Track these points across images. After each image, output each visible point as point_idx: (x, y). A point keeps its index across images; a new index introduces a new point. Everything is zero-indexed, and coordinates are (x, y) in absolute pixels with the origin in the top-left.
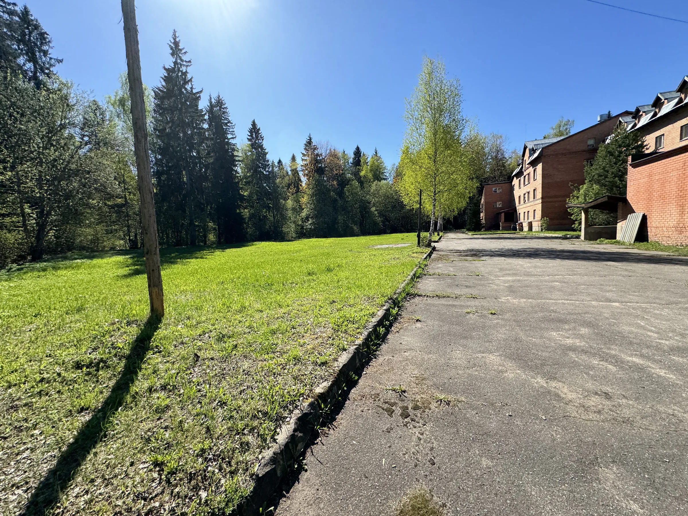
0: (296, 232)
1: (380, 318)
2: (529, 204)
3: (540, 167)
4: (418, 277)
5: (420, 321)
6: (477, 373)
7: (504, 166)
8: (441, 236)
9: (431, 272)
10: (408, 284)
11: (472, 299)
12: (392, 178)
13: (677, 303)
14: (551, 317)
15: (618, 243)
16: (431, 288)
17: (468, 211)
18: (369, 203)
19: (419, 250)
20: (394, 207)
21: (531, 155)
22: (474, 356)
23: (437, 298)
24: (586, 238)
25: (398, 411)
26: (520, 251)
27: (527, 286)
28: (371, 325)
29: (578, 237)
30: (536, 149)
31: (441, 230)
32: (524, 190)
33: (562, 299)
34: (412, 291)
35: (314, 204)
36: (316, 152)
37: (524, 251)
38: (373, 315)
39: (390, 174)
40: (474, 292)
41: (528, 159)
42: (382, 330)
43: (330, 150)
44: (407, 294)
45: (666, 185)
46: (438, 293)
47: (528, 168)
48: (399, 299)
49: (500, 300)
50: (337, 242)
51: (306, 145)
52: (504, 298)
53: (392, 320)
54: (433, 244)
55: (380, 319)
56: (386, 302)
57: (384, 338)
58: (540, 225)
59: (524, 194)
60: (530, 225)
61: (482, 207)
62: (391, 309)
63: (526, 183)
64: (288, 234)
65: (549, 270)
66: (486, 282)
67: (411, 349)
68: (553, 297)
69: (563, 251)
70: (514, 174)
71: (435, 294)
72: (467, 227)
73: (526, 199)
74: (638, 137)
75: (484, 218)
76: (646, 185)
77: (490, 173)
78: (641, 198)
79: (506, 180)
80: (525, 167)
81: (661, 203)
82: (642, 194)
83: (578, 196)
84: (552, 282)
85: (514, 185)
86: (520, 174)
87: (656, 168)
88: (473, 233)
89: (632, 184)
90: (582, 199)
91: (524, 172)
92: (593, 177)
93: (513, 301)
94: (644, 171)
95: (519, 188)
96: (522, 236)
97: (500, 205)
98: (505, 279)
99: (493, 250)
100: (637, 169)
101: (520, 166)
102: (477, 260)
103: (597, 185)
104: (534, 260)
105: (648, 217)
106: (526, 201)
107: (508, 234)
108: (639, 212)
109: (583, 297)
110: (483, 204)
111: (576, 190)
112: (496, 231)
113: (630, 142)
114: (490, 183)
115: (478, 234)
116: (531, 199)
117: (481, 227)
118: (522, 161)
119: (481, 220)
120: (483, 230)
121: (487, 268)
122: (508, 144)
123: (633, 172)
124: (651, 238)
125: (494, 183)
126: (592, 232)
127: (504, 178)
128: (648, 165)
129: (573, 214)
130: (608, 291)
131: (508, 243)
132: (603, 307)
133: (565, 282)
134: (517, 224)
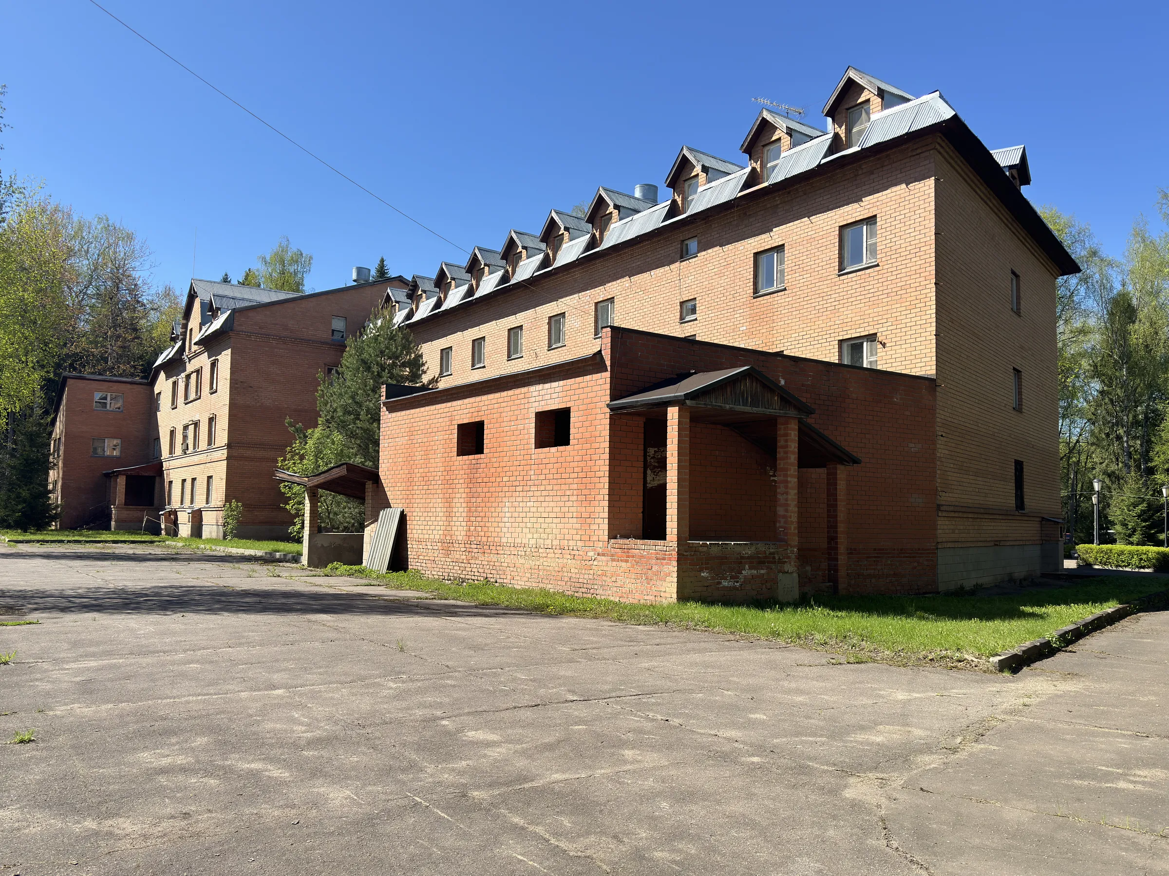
2: (196, 459)
3: (225, 359)
7: (135, 330)
14: (152, 729)
21: (205, 320)
24: (309, 562)
26: (146, 595)
29: (296, 559)
30: (218, 309)
32: (186, 414)
33: (188, 696)
37: (157, 594)
41: (197, 330)
45: (431, 456)
47: (197, 355)
58: (221, 521)
59: (186, 428)
60: (197, 518)
61: (57, 450)
63: (192, 396)
65: (192, 638)
68: (175, 692)
69: (246, 593)
70: (159, 362)
73: (190, 441)
74: (410, 343)
75: (62, 486)
76: (405, 451)
77: (91, 342)
78: (399, 476)
79: (138, 375)
80: (190, 349)
81: (423, 492)
82: (399, 468)
83: (303, 454)
84: (185, 664)
85: (160, 393)
86: (174, 366)
87: (418, 419)
88: (15, 538)
89: (386, 445)
90: (308, 463)
91: (187, 364)
92: (333, 412)
93: (83, 710)
94: (403, 422)
95: (174, 406)
96: (170, 551)
97: (114, 449)
98: (80, 666)
99: (70, 593)
100: (394, 415)
101: (176, 343)
102: (10, 623)
103: (341, 433)
104: (169, 617)
105: (408, 518)
106: (187, 449)
107: (132, 545)
108: (396, 505)
109: (230, 687)
110: (60, 439)
111: (300, 438)
112: (97, 534)
113: (397, 349)
114: (86, 375)
115: (33, 541)
116: (203, 444)
117: (47, 517)
118: (184, 330)
119: (50, 492)
120: (53, 528)
121: (38, 642)
122: (147, 266)
123: (388, 420)
124: (412, 564)
125: (100, 377)
126: (325, 546)
127: (134, 367)
128: (408, 412)
129: (290, 498)
130: (279, 671)
131: (122, 574)
132: (254, 700)
133: (212, 662)
134: (162, 515)
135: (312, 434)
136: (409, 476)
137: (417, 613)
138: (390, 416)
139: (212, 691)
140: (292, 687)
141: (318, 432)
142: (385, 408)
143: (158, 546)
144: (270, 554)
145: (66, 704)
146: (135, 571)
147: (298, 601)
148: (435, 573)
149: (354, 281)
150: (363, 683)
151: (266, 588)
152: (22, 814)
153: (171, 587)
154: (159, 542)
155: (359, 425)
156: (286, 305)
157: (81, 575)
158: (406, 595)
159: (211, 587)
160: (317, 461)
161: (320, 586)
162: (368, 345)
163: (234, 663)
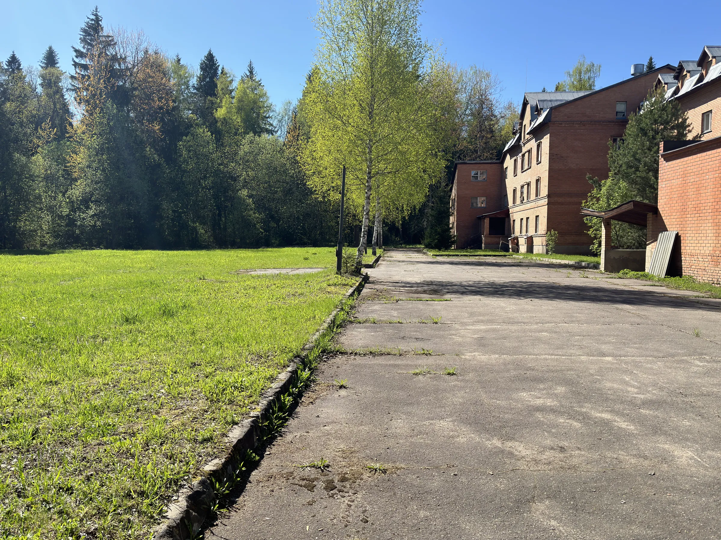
0: (55, 234)
1: (283, 382)
2: (528, 206)
3: (546, 141)
4: (340, 326)
5: (345, 387)
6: (422, 441)
7: (492, 131)
8: (380, 257)
9: (361, 317)
10: (324, 335)
11: (424, 356)
12: (285, 129)
13: (673, 356)
14: (525, 376)
15: (646, 276)
16: (361, 343)
17: (428, 211)
18: (235, 179)
19: (340, 279)
20: (288, 192)
21: (534, 118)
22: (420, 423)
23: (371, 357)
24: (606, 269)
25: (320, 485)
26: (507, 286)
27: (505, 338)
28: (270, 393)
29: (596, 266)
30: (541, 109)
31: (377, 244)
32: (523, 178)
33: (545, 354)
34: (331, 346)
35: (104, 170)
36: (111, 51)
37: (513, 286)
38: (272, 379)
39: (280, 121)
40: (428, 346)
41: (528, 125)
42: (288, 400)
43: (146, 52)
44: (323, 351)
45: (702, 191)
46: (373, 349)
47: (529, 141)
48: (311, 358)
49: (463, 357)
50: (165, 260)
51: (84, 31)
52: (469, 354)
53: (301, 387)
54: (364, 271)
55: (284, 384)
56: (291, 361)
57: (291, 411)
58: (544, 243)
59: (522, 187)
60: (530, 241)
61: (453, 205)
62: (299, 372)
63: (526, 167)
64: (32, 236)
65: (540, 315)
66: (447, 333)
67: (333, 422)
68: (536, 351)
69: (568, 288)
70: (506, 148)
71: (367, 350)
72: (427, 241)
73: (525, 195)
74: (678, 111)
75: (456, 225)
76: (679, 189)
77: (469, 143)
78: (674, 208)
79: (494, 159)
80: (524, 138)
81: (696, 219)
82: (675, 202)
83: (599, 197)
84: (539, 332)
85: (507, 168)
86: (515, 150)
87: (690, 165)
88: (435, 254)
89: (664, 186)
90: (603, 203)
91: (523, 147)
92: (620, 167)
93: (482, 357)
94: (678, 168)
95: (515, 175)
96: (516, 261)
97: (482, 203)
98: (475, 328)
99: (465, 284)
100: (670, 163)
101: (516, 135)
102: (436, 300)
103: (625, 182)
104: (523, 301)
105: (682, 238)
106: (524, 200)
107: (494, 258)
108: (671, 229)
109: (572, 351)
110: (454, 199)
111: (596, 187)
112: (475, 251)
113: (668, 117)
114: (466, 161)
115: (444, 255)
116: (533, 196)
117: (450, 242)
118: (520, 126)
119: (451, 228)
120: (453, 248)
121: (451, 312)
122: (498, 91)
123: (665, 168)
124: (686, 271)
125: (474, 162)
126: (616, 258)
127: (492, 154)
128: (682, 160)
129: (591, 227)
130: (606, 343)
131: (491, 273)
132: (592, 363)
133: (556, 332)
134: (510, 240)
135: (605, 184)
136: (683, 207)
137: (700, 308)
138: (667, 164)
139: (560, 353)
140: (616, 356)
141: (609, 182)
142: (663, 159)
143: (509, 258)
144: (578, 263)
145: (471, 352)
146: (499, 272)
147: (605, 294)
148: (706, 279)
149: (632, 75)
150: (673, 359)
151: (581, 285)
152: (454, 426)
153: (521, 282)
154: (509, 255)
155: (639, 175)
156: (585, 100)
157: (469, 274)
158: (685, 294)
159: (545, 282)
160: (608, 201)
161: (618, 285)
162: (645, 117)
163: (572, 334)
